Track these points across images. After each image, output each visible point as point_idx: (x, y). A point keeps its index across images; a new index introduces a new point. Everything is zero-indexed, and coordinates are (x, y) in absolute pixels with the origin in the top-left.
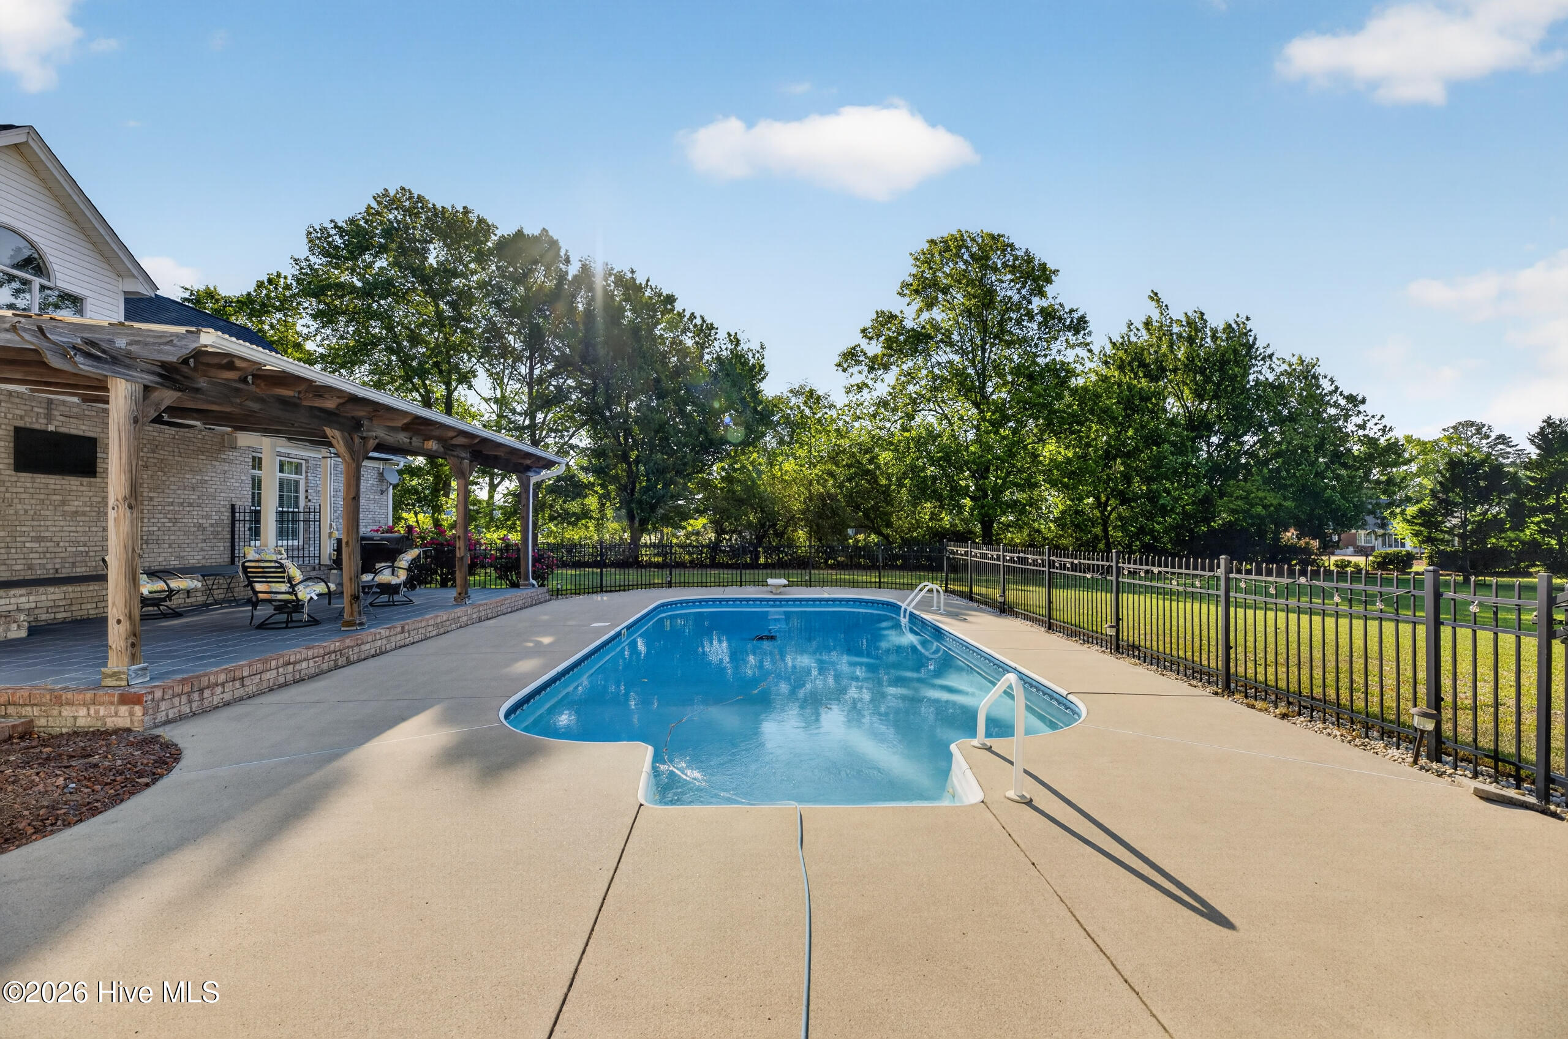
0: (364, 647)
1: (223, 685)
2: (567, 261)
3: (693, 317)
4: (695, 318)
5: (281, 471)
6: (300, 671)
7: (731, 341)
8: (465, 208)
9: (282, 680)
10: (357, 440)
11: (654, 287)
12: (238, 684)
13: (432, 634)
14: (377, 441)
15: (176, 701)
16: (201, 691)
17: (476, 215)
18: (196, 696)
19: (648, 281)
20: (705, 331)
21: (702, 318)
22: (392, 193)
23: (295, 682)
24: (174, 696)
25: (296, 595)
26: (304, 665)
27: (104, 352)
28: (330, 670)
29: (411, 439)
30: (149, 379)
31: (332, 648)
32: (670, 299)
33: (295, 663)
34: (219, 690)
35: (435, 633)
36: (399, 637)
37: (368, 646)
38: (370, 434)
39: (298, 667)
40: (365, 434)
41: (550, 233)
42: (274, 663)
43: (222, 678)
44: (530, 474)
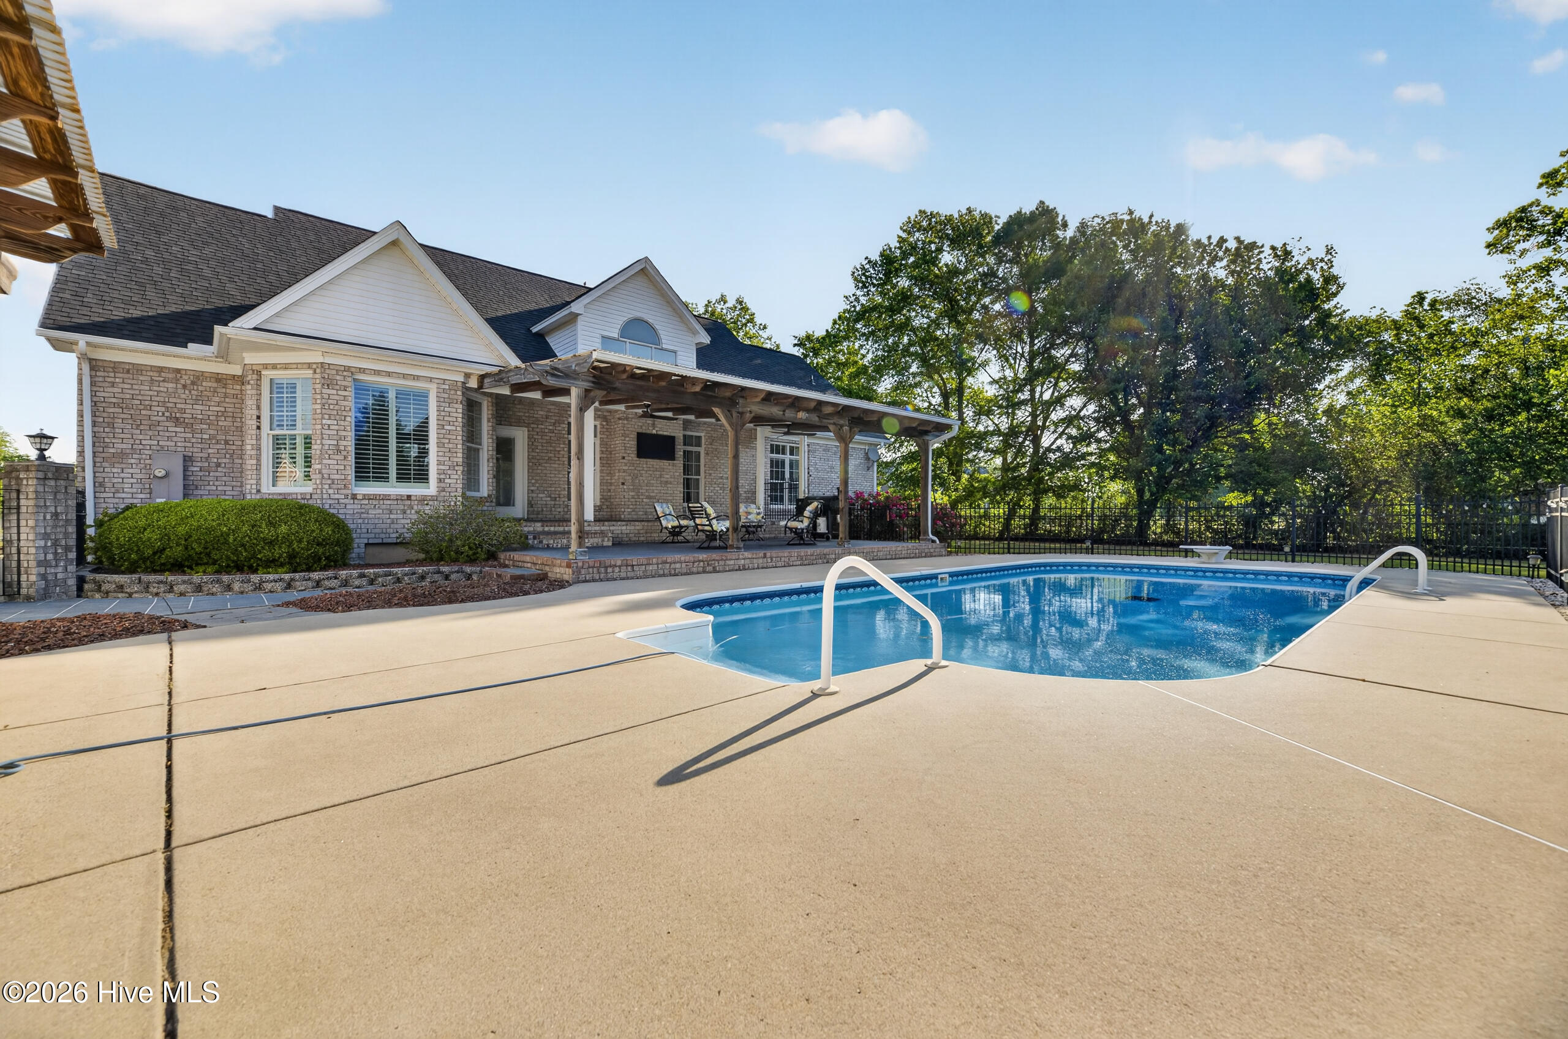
0: (728, 562)
1: (620, 566)
2: (1065, 225)
3: (1222, 240)
4: (1226, 241)
5: (772, 452)
6: (675, 569)
7: (1276, 256)
8: (967, 209)
9: (661, 572)
10: (735, 414)
11: (1160, 221)
12: (629, 568)
13: (795, 563)
14: (753, 415)
15: (591, 570)
16: (606, 568)
17: (978, 212)
18: (603, 570)
19: (1151, 216)
20: (1245, 252)
21: (1237, 239)
22: (913, 218)
23: (671, 575)
24: (589, 567)
25: (711, 526)
26: (678, 566)
27: (562, 372)
28: (698, 573)
29: (784, 411)
30: (586, 385)
31: (701, 558)
32: (1181, 229)
33: (671, 563)
34: (617, 569)
35: (799, 563)
36: (761, 561)
37: (732, 562)
38: (745, 410)
39: (673, 566)
40: (740, 410)
41: (1047, 204)
42: (655, 561)
43: (619, 563)
44: (927, 438)
